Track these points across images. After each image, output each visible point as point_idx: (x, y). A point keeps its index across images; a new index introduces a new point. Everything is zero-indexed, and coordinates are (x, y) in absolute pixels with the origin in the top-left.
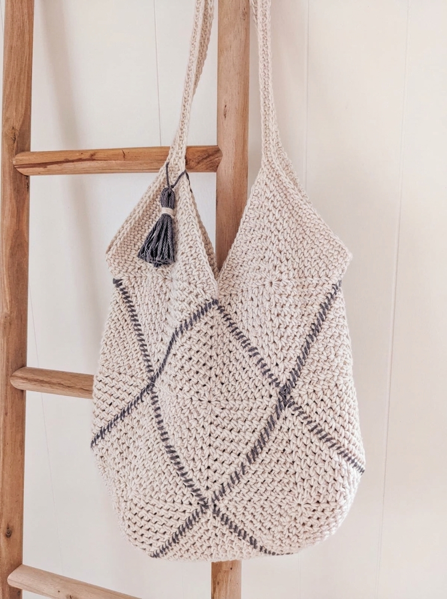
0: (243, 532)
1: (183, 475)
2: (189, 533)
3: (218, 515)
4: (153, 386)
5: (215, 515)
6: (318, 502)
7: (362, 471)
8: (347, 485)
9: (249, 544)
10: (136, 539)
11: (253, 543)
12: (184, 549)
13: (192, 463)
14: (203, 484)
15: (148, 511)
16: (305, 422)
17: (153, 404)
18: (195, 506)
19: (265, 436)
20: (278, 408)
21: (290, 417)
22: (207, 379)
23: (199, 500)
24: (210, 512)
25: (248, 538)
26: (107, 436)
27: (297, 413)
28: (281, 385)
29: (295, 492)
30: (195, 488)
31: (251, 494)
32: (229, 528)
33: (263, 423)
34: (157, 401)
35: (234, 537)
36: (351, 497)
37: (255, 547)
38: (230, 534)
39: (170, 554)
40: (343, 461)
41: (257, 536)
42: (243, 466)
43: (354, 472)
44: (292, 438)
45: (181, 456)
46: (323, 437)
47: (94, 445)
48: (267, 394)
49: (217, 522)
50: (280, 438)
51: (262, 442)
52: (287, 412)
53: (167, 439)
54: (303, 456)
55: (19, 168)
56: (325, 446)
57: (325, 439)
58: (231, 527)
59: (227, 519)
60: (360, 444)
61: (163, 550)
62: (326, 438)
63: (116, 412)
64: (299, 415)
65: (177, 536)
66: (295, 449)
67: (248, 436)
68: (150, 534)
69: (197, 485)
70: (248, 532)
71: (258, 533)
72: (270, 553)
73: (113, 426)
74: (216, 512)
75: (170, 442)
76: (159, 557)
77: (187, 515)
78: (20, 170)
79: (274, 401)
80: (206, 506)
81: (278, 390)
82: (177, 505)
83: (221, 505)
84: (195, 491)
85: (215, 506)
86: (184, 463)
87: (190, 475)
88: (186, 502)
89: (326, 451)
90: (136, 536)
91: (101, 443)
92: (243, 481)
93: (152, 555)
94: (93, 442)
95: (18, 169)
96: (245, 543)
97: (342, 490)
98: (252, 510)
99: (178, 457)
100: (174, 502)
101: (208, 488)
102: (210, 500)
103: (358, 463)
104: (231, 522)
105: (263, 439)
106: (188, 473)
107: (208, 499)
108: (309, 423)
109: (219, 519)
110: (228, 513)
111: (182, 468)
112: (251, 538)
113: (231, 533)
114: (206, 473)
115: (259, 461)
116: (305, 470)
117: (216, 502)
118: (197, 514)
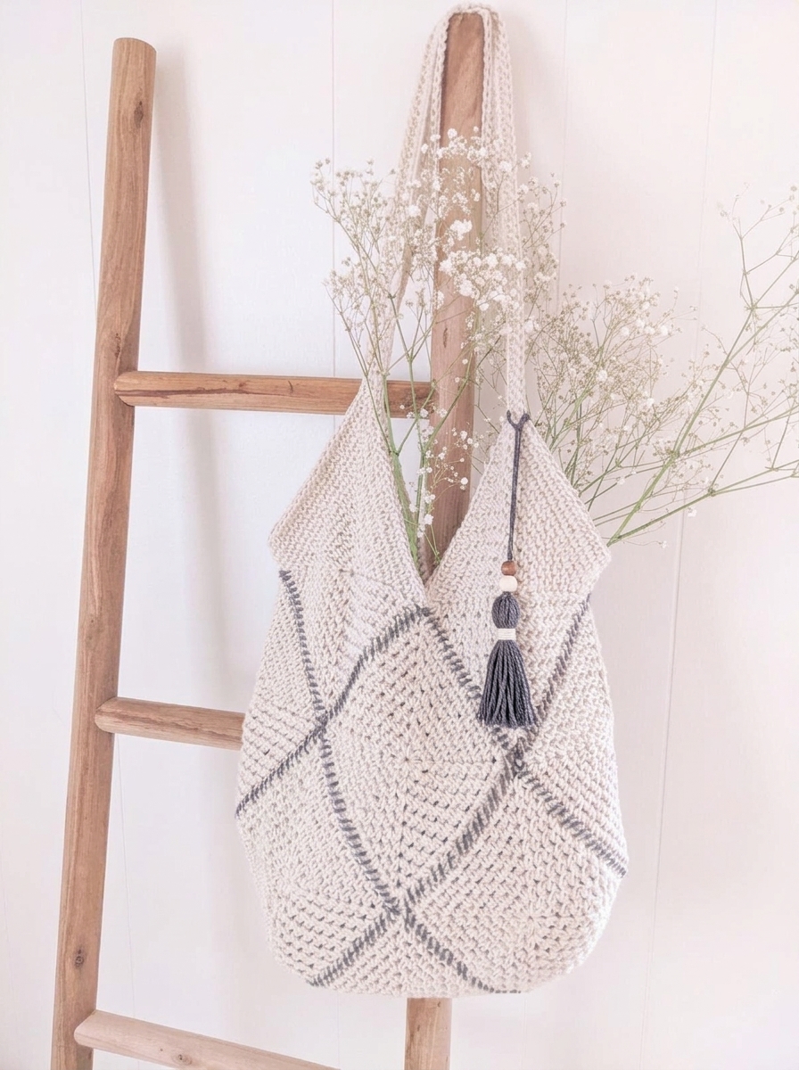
0: (447, 954)
1: (365, 863)
2: (368, 952)
3: (412, 926)
4: (325, 731)
5: (408, 926)
6: (557, 915)
7: (623, 872)
8: (599, 891)
9: (456, 972)
10: (290, 955)
11: (462, 970)
12: (359, 976)
13: (378, 847)
14: (392, 878)
15: (311, 915)
16: (541, 799)
17: (324, 756)
18: (379, 910)
19: (483, 817)
20: (504, 778)
21: (520, 792)
22: (404, 725)
23: (386, 901)
24: (400, 920)
25: (454, 964)
26: (261, 800)
27: (530, 786)
28: (510, 747)
29: (524, 899)
30: (380, 883)
31: (460, 898)
32: (428, 948)
33: (482, 798)
34: (330, 753)
35: (433, 960)
36: (606, 911)
37: (465, 977)
38: (428, 957)
39: (338, 981)
40: (593, 856)
41: (467, 960)
42: (450, 859)
43: (610, 873)
44: (522, 820)
45: (363, 836)
46: (567, 821)
47: (241, 812)
48: (488, 757)
49: (411, 937)
50: (504, 821)
51: (478, 825)
52: (517, 784)
53: (344, 810)
54: (537, 848)
55: (123, 395)
56: (568, 833)
57: (569, 824)
58: (430, 945)
59: (426, 933)
60: (619, 832)
61: (329, 975)
62: (571, 823)
63: (273, 764)
64: (533, 790)
65: (351, 954)
66: (526, 837)
67: (459, 815)
68: (311, 948)
69: (384, 879)
70: (456, 955)
71: (469, 956)
72: (486, 988)
73: (268, 785)
74: (410, 921)
75: (349, 815)
76: (323, 985)
77: (367, 922)
78: (124, 399)
79: (498, 768)
80: (395, 911)
81: (505, 752)
82: (354, 907)
83: (417, 911)
84: (381, 887)
85: (409, 911)
86: (366, 846)
87: (375, 865)
88: (367, 904)
89: (570, 840)
90: (289, 950)
91: (250, 808)
92: (450, 878)
93: (312, 981)
94: (240, 806)
95: (121, 397)
96: (450, 971)
97: (591, 897)
98: (462, 922)
99: (357, 836)
100: (350, 901)
101: (399, 884)
102: (402, 903)
103: (617, 861)
104: (431, 939)
105: (480, 820)
106: (373, 861)
107: (399, 901)
108: (547, 800)
109: (413, 932)
110: (426, 923)
111: (363, 854)
112: (459, 964)
113: (431, 954)
114: (396, 862)
115: (472, 852)
116: (539, 868)
117: (411, 905)
118: (382, 922)
